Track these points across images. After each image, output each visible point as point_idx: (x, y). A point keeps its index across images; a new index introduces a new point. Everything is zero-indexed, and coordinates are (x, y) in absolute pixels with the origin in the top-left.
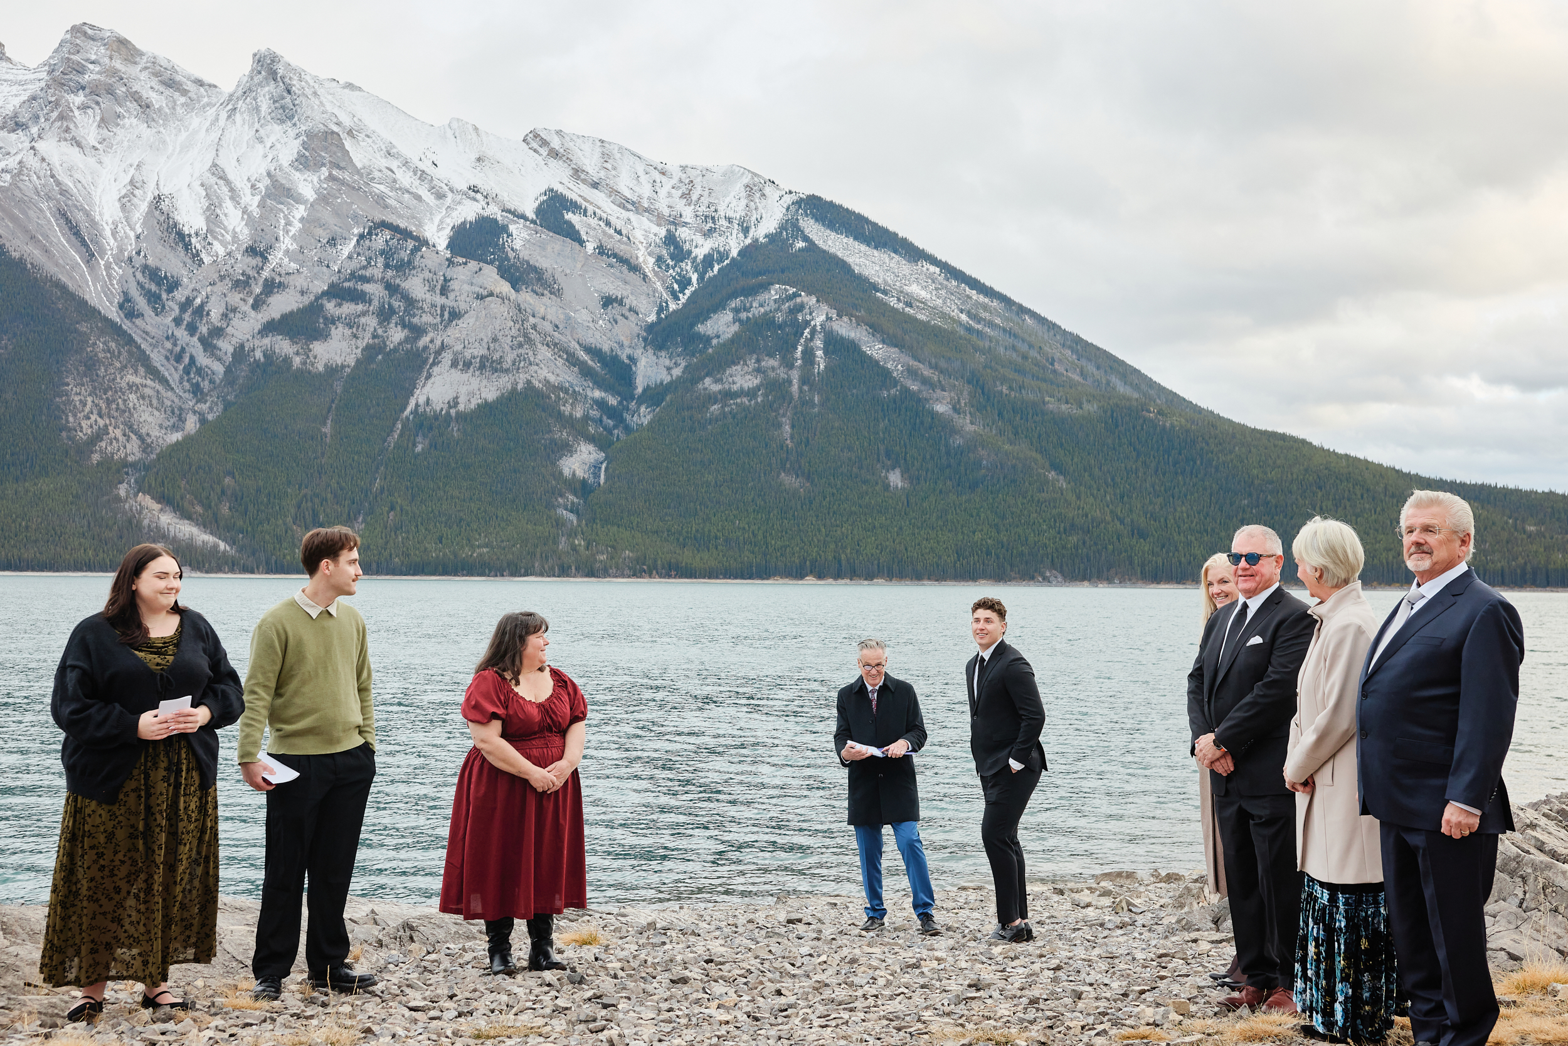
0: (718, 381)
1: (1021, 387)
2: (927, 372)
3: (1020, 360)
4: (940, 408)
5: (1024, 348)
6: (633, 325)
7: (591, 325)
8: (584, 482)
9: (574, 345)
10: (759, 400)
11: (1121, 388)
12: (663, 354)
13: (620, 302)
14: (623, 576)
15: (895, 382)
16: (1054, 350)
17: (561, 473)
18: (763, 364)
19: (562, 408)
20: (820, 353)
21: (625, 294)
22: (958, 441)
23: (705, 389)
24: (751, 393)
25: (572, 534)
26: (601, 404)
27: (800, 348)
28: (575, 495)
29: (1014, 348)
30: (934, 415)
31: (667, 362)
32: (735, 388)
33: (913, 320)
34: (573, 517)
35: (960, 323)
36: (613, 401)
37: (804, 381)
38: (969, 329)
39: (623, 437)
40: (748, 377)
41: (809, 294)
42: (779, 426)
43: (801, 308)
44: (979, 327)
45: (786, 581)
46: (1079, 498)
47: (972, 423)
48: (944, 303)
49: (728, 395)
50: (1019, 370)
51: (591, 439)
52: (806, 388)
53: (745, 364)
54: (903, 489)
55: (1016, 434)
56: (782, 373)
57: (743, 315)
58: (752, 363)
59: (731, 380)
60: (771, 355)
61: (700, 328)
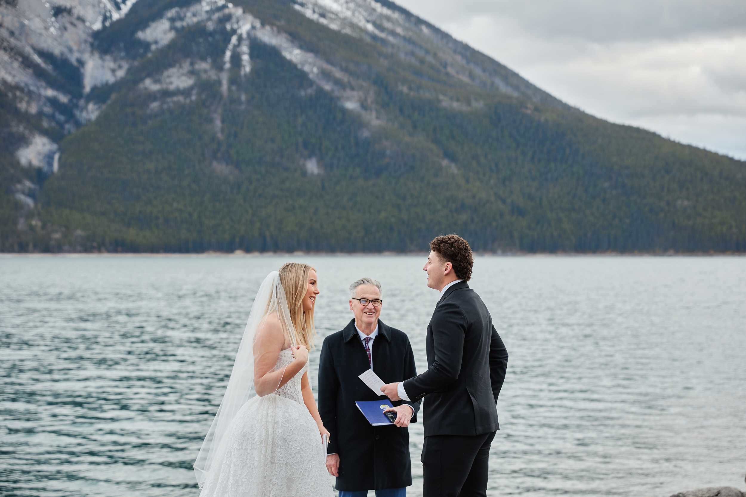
0: (157, 81)
1: (419, 87)
2: (338, 74)
3: (417, 64)
4: (350, 105)
5: (420, 53)
6: (81, 32)
7: (44, 32)
8: (39, 171)
9: (28, 50)
10: (194, 98)
11: (503, 88)
12: (108, 58)
13: (69, 11)
14: (75, 251)
15: (311, 83)
16: (447, 56)
17: (18, 163)
18: (197, 67)
19: (19, 105)
20: (246, 58)
21: (73, 4)
22: (365, 134)
23: (146, 89)
24: (186, 92)
25: (30, 215)
26: (53, 102)
27: (228, 54)
28: (31, 180)
29: (413, 54)
30: (344, 111)
31: (112, 65)
32: (172, 87)
33: (324, 29)
34: (30, 202)
35: (365, 31)
36: (64, 99)
37: (233, 81)
38: (374, 37)
39: (73, 130)
40: (184, 78)
41: (236, 5)
42: (211, 121)
43: (228, 18)
44: (383, 35)
45: (219, 254)
46: (467, 181)
47: (377, 118)
48: (353, 14)
49: (166, 94)
50: (418, 73)
51: (45, 133)
52: (234, 88)
53: (181, 67)
54: (319, 175)
55: (415, 127)
56: (213, 75)
57: (179, 24)
58: (186, 66)
59: (168, 80)
60: (203, 59)
61: (140, 35)
